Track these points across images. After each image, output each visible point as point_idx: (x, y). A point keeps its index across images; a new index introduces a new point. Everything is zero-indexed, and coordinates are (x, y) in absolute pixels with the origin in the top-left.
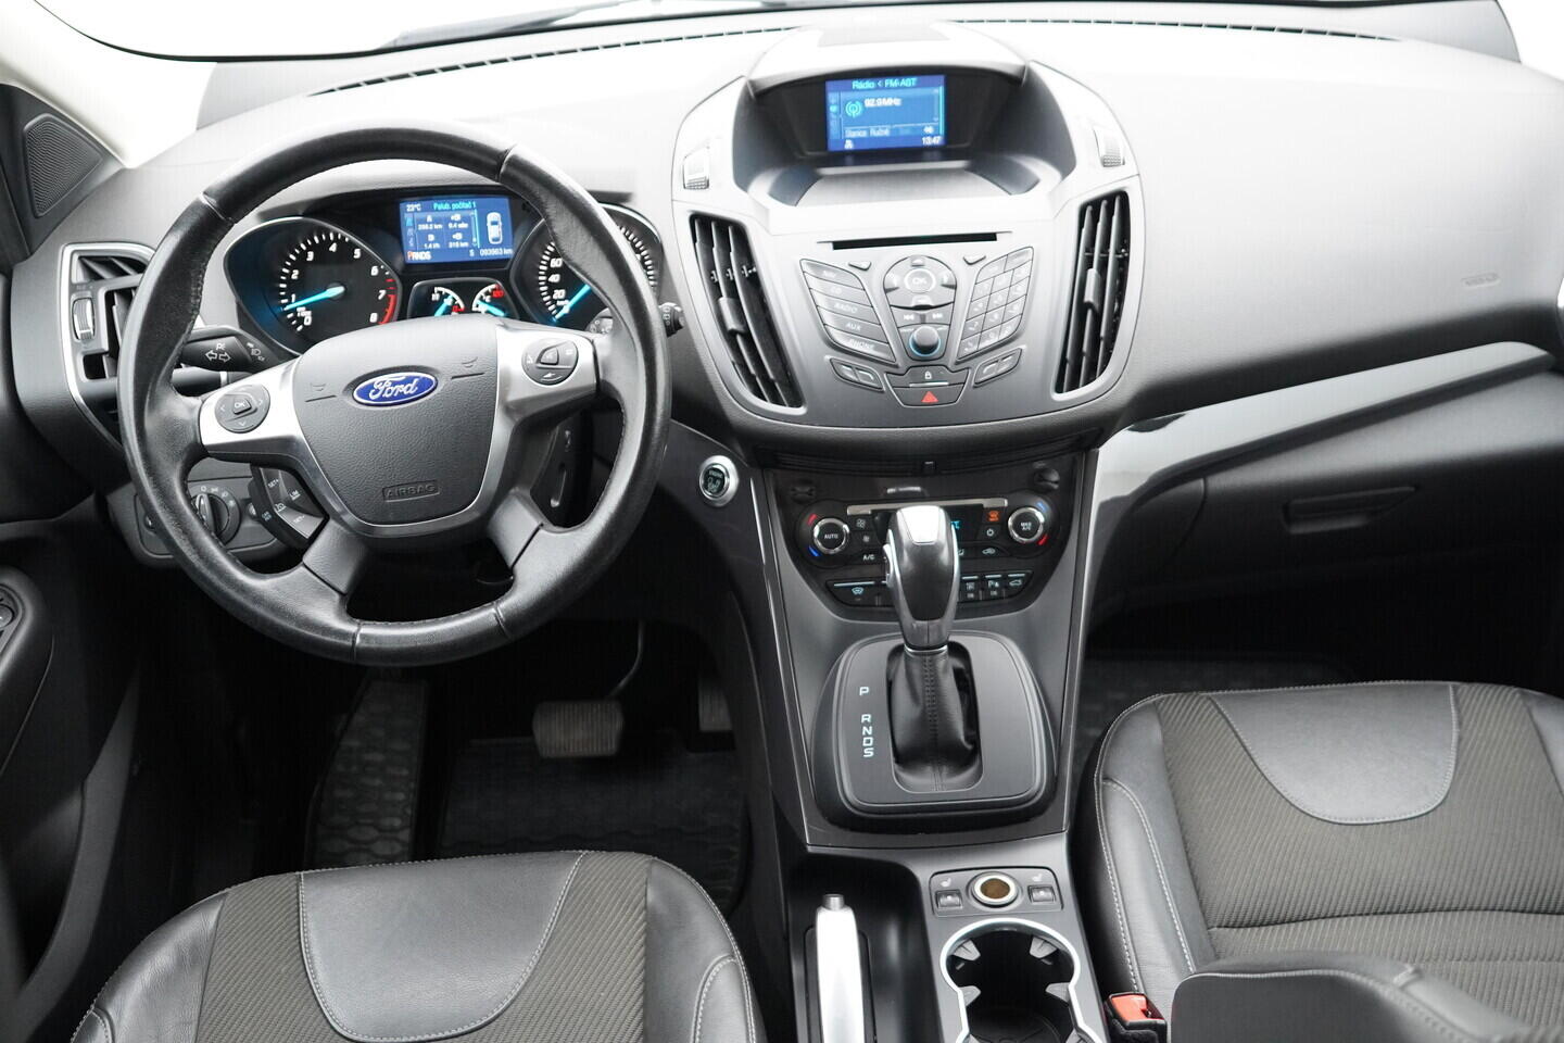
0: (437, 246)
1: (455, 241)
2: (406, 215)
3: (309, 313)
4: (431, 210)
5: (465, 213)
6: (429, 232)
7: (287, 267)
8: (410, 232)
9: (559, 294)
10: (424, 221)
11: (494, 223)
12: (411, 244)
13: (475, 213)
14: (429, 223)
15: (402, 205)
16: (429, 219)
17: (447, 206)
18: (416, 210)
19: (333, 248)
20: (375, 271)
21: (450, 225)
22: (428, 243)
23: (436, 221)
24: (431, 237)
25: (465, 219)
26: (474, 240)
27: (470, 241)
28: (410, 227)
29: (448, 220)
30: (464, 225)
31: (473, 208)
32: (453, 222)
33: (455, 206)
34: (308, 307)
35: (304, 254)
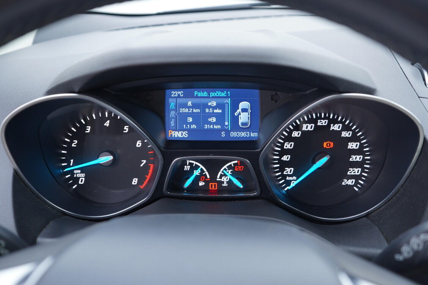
0: (194, 126)
1: (210, 123)
2: (170, 100)
3: (83, 175)
4: (192, 96)
5: (221, 101)
6: (188, 115)
7: (68, 137)
8: (172, 114)
9: (289, 171)
10: (185, 106)
11: (244, 110)
12: (172, 124)
13: (229, 101)
14: (189, 108)
15: (168, 91)
16: (190, 104)
17: (205, 94)
18: (179, 96)
19: (107, 124)
20: (139, 144)
21: (207, 110)
22: (187, 123)
23: (194, 106)
24: (190, 120)
25: (218, 106)
26: (226, 123)
27: (223, 124)
28: (173, 110)
29: (206, 106)
30: (217, 111)
31: (227, 97)
32: (210, 107)
33: (212, 94)
34: (83, 170)
35: (84, 127)
